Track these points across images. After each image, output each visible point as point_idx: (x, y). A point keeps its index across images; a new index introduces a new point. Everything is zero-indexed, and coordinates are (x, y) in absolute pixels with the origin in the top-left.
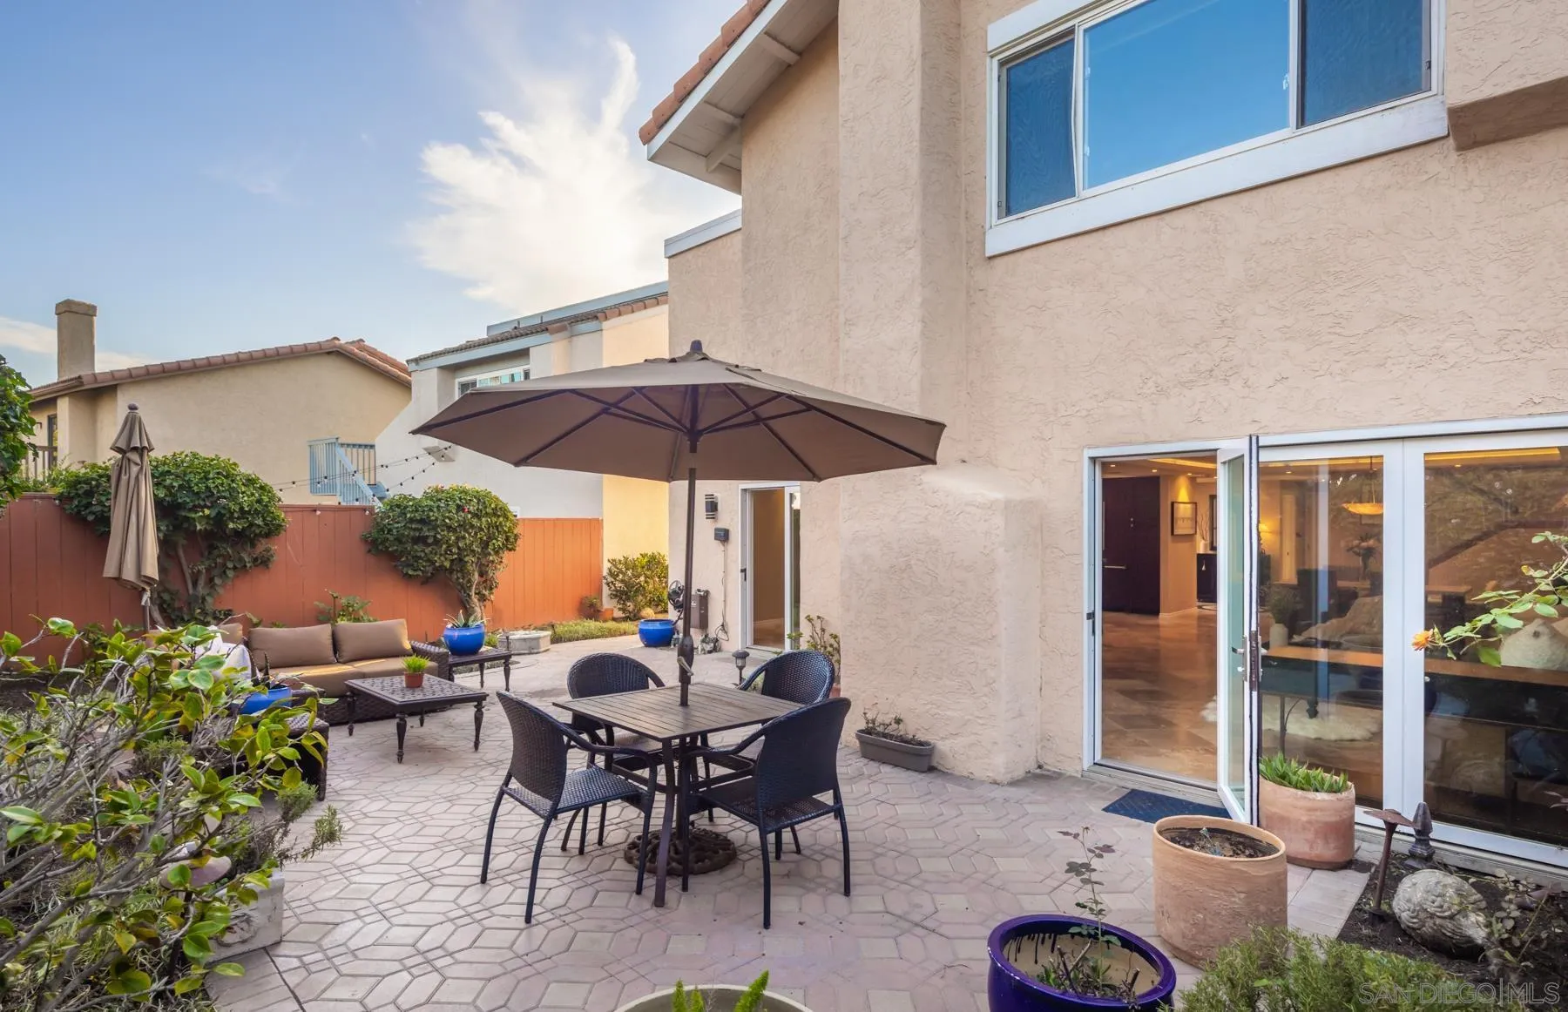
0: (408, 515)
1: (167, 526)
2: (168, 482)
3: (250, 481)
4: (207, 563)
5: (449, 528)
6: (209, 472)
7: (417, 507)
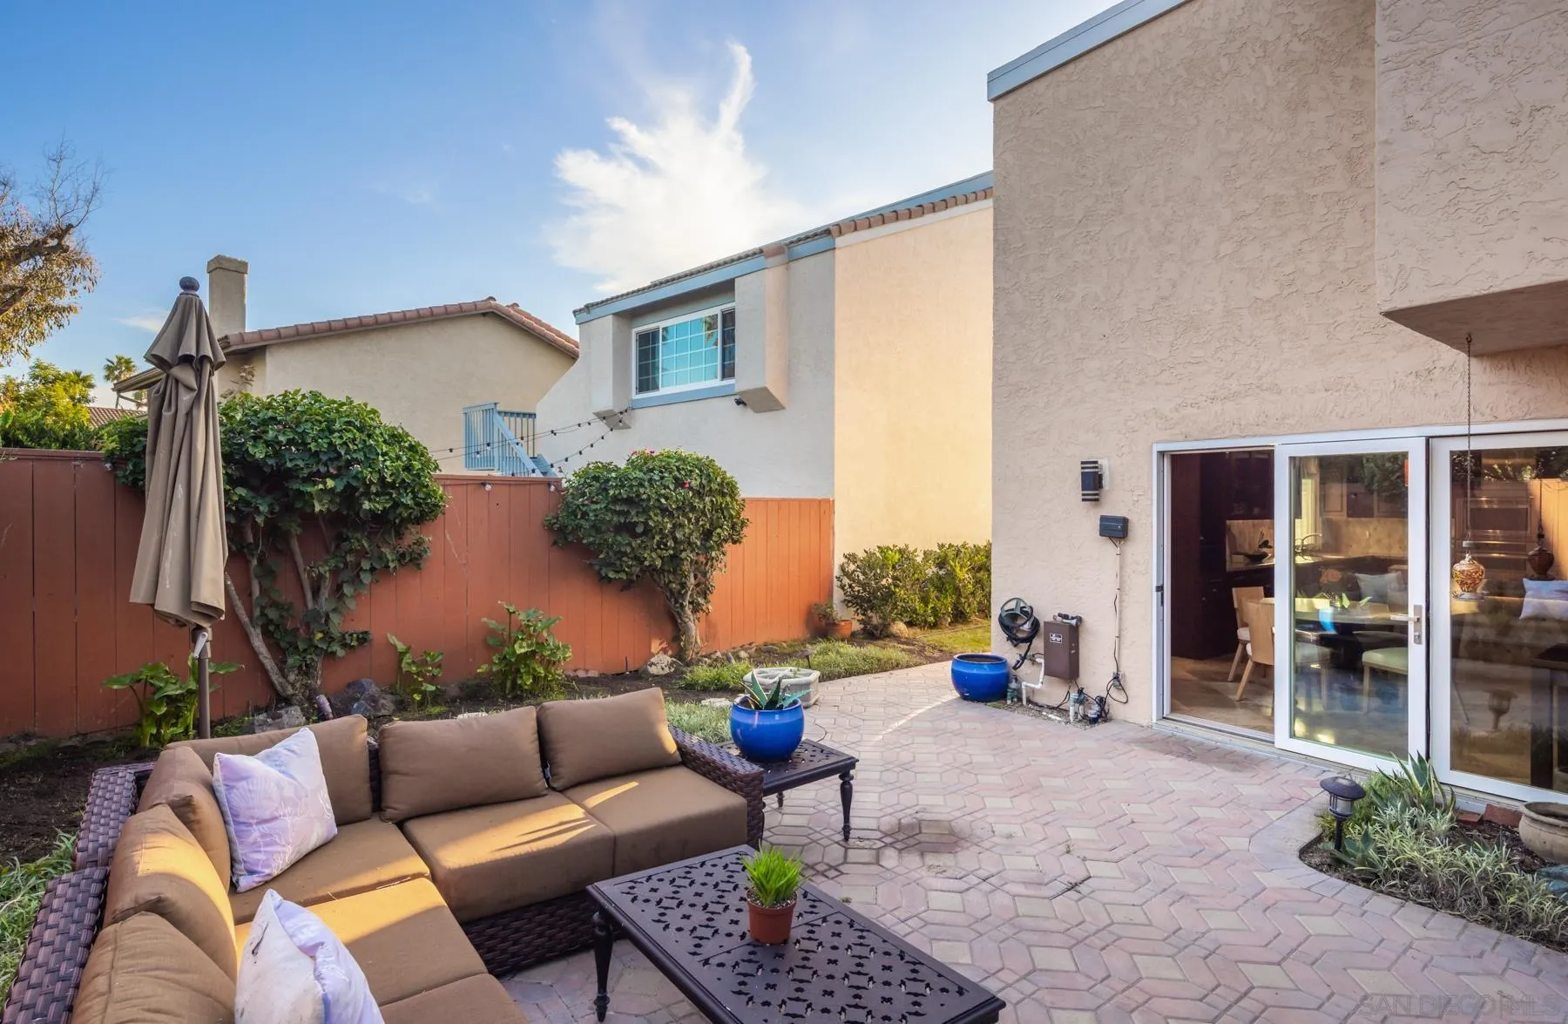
0: (611, 492)
1: (270, 505)
2: (271, 434)
3: (395, 438)
4: (333, 563)
5: (664, 511)
6: (334, 421)
7: (623, 479)
